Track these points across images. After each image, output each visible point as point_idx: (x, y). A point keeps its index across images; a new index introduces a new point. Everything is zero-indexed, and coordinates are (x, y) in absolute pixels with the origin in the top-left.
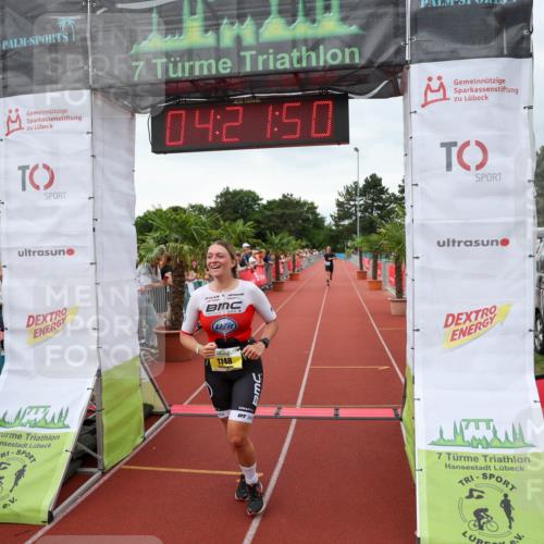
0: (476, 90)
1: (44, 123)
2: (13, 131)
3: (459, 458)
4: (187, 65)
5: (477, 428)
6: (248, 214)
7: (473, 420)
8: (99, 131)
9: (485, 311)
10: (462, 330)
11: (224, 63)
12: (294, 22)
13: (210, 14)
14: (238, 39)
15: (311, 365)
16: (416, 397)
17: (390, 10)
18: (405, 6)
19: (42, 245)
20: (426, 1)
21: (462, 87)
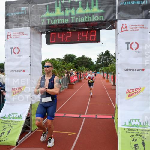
0: (136, 28)
2: (9, 38)
3: (130, 130)
4: (56, 21)
5: (135, 121)
6: (73, 61)
7: (134, 119)
8: (32, 38)
9: (138, 89)
10: (131, 94)
11: (67, 20)
12: (85, 9)
13: (63, 7)
14: (70, 14)
15: (89, 103)
16: (118, 113)
17: (112, 6)
18: (116, 4)
19: (16, 69)
20: (122, 3)
21: (132, 27)
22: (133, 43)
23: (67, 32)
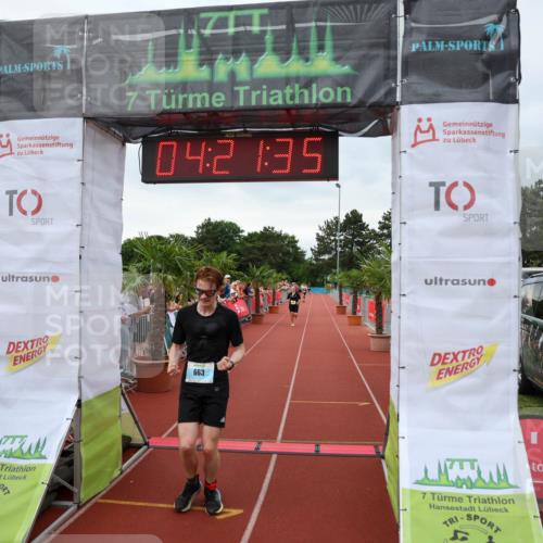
0: (465, 133)
1: (35, 149)
2: (4, 155)
3: (443, 498)
4: (181, 97)
5: (462, 468)
6: (229, 245)
7: (458, 460)
8: (89, 159)
9: (473, 351)
10: (448, 369)
11: (218, 97)
12: (288, 59)
13: (204, 49)
14: (232, 75)
15: (292, 399)
16: (400, 435)
17: (381, 52)
18: (396, 49)
19: (26, 270)
20: (418, 45)
21: (451, 129)
22: (455, 184)
23: (219, 141)
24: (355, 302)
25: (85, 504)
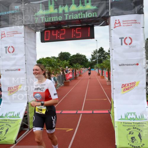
0: (129, 23)
2: (3, 37)
3: (126, 123)
6: (67, 59)
7: (130, 113)
8: (26, 37)
10: (126, 88)
13: (56, 4)
14: (64, 11)
15: (86, 99)
16: (114, 107)
17: (105, 2)
19: (12, 68)
21: (125, 22)
22: (127, 38)
23: (61, 30)
24: (102, 72)
25: (31, 129)
